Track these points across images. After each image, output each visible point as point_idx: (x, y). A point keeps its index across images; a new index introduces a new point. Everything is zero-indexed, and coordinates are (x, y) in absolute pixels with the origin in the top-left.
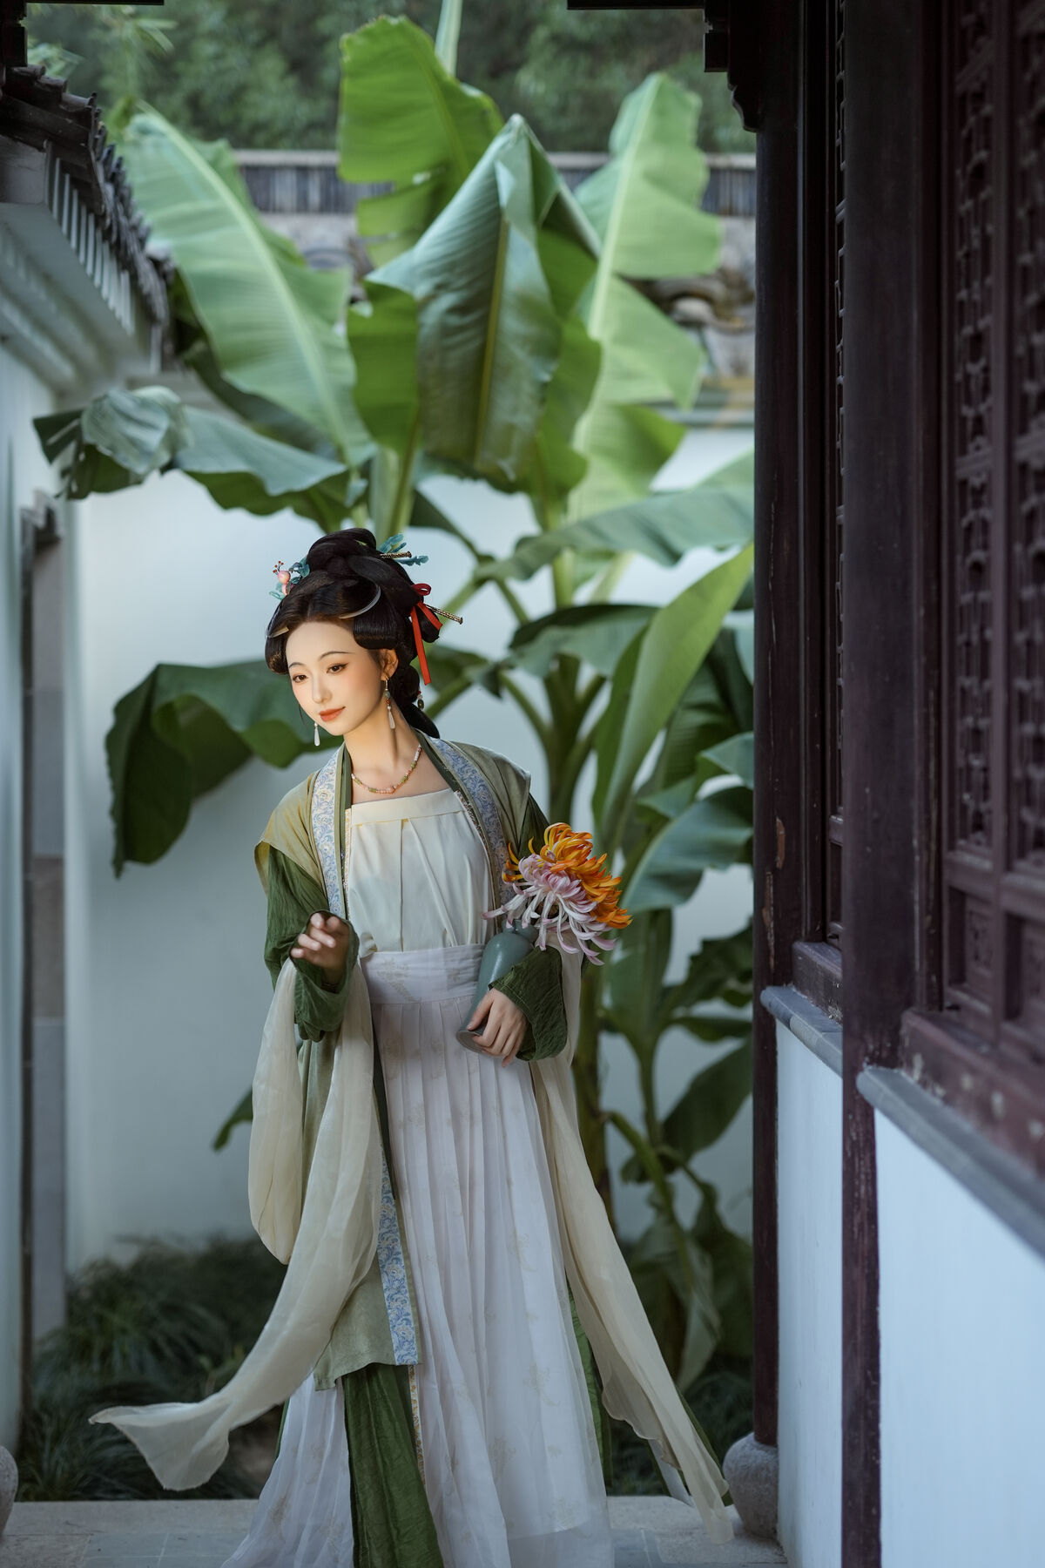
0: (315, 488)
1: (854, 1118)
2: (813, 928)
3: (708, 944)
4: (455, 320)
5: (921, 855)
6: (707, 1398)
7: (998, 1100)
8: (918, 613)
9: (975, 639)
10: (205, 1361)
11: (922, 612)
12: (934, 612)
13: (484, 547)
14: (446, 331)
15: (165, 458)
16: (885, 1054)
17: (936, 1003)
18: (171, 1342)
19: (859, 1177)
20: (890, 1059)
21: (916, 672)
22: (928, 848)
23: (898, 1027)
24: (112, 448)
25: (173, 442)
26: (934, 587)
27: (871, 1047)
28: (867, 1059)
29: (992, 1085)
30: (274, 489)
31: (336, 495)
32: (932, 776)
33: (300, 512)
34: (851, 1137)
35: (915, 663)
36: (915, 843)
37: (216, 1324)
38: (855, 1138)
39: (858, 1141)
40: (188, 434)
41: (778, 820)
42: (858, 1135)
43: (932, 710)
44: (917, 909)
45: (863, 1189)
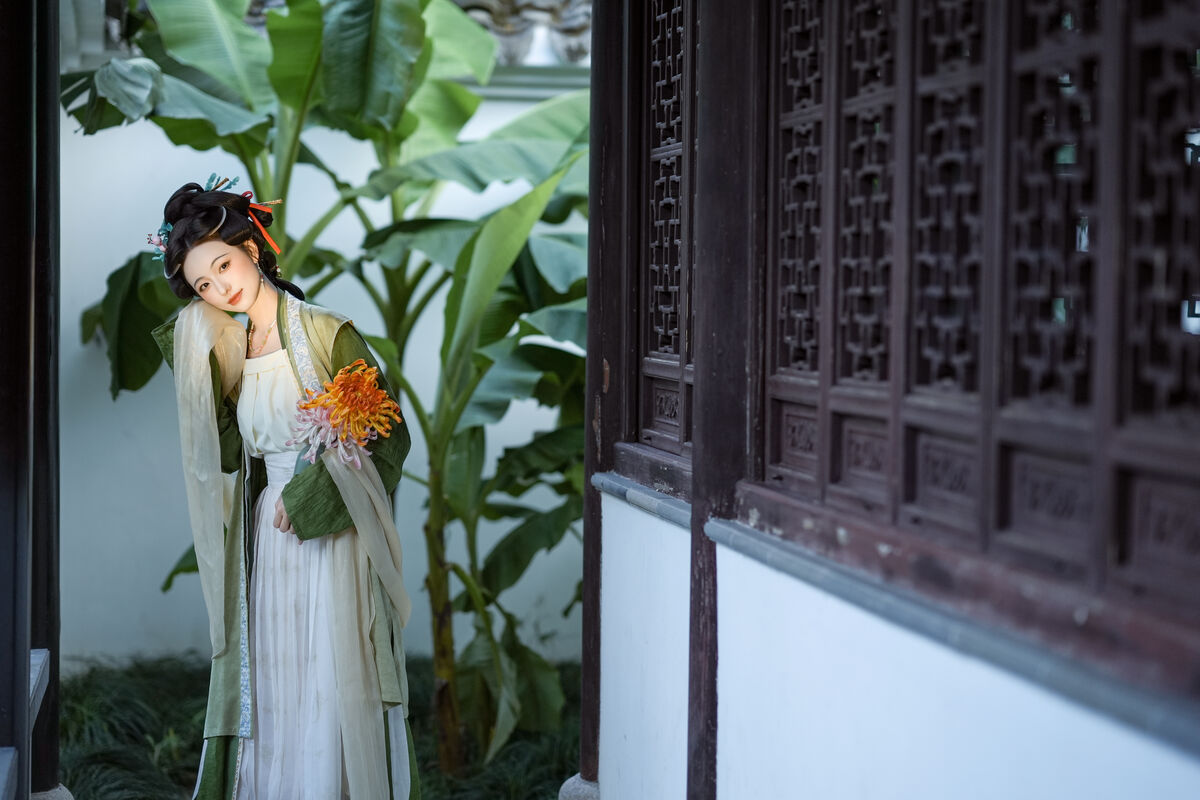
0: (245, 135)
1: (701, 552)
2: (630, 433)
3: (508, 451)
4: (349, 20)
5: (751, 376)
6: (513, 758)
7: (842, 533)
8: (752, 217)
9: (800, 233)
10: (150, 738)
11: (755, 216)
12: (763, 216)
13: (343, 177)
14: (342, 27)
15: (149, 109)
16: (724, 510)
17: (760, 476)
18: (123, 724)
19: (704, 593)
20: (728, 513)
21: (750, 256)
22: (757, 373)
23: (733, 491)
24: (115, 100)
25: (155, 97)
26: (763, 200)
27: (714, 506)
28: (711, 513)
29: (835, 523)
30: (223, 132)
31: (259, 138)
32: (760, 325)
33: (227, 149)
34: (698, 565)
35: (750, 249)
36: (747, 369)
37: (154, 714)
38: (701, 566)
39: (704, 568)
40: (165, 93)
41: (605, 360)
42: (704, 564)
43: (760, 281)
44: (748, 413)
45: (707, 600)
